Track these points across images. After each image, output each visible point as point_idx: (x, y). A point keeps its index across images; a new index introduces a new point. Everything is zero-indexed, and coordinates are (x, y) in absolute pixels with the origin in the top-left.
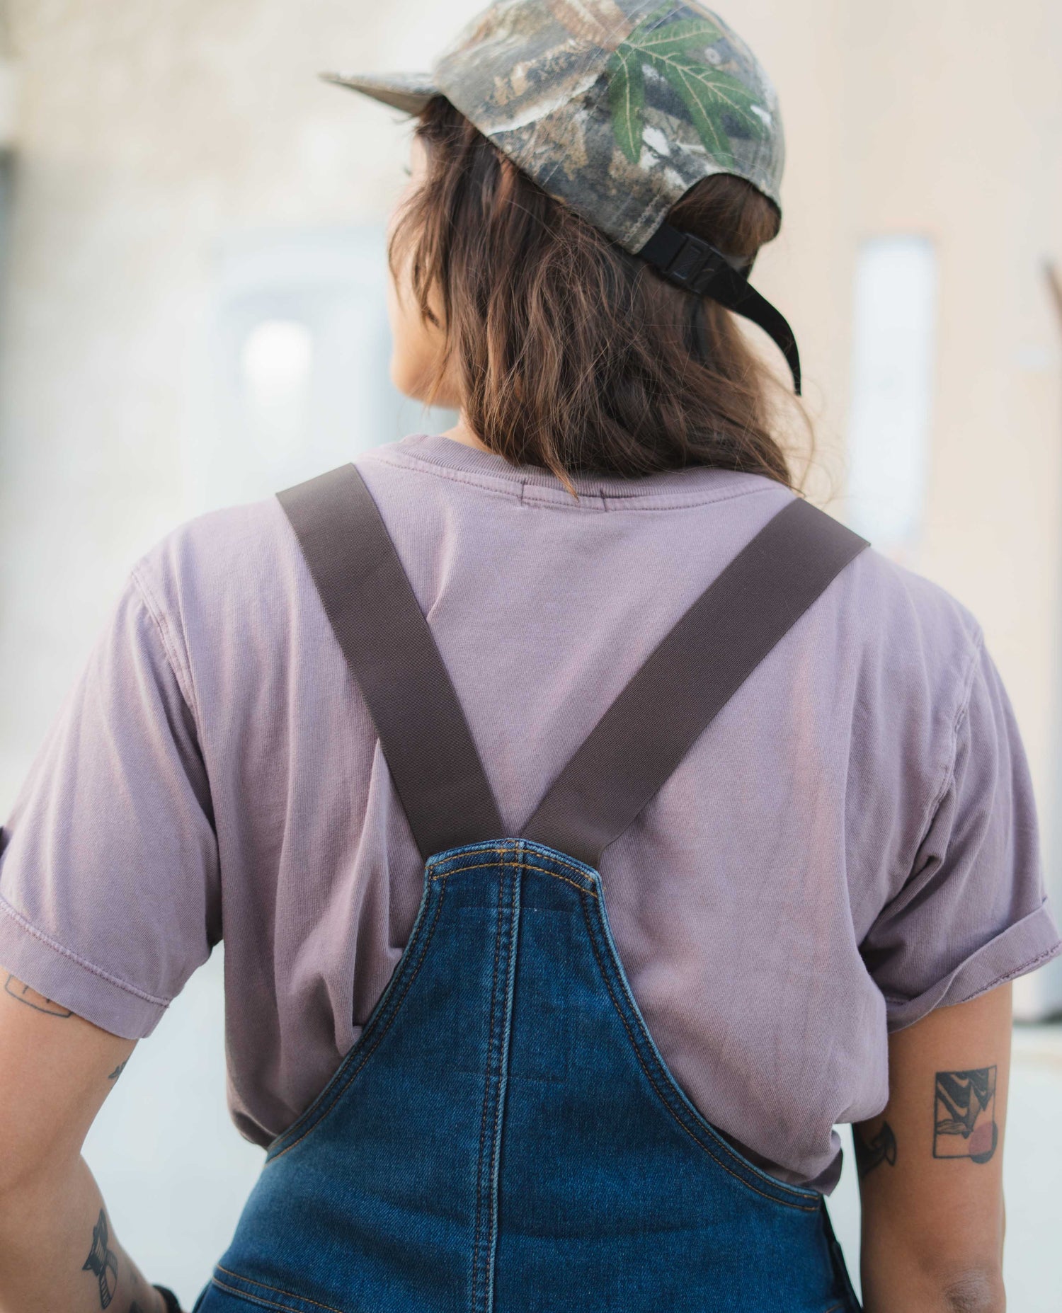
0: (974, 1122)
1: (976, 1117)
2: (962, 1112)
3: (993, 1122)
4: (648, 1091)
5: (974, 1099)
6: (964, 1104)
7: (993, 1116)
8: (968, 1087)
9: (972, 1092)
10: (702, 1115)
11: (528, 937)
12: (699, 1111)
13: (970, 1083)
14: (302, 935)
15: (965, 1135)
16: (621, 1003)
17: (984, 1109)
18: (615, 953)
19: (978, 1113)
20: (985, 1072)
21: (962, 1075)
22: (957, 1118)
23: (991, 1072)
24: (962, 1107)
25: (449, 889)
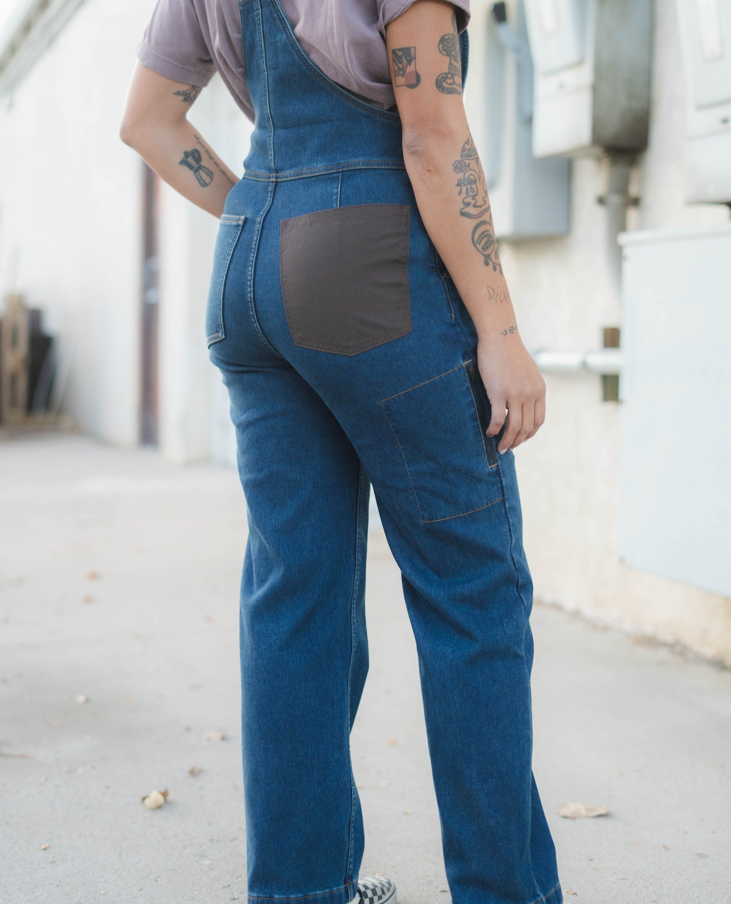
0: (405, 71)
1: (406, 69)
2: (401, 66)
3: (416, 71)
4: (304, 68)
5: (404, 61)
6: (401, 62)
7: (416, 69)
8: (402, 55)
9: (403, 57)
10: (327, 76)
11: (264, 20)
12: (325, 75)
13: (402, 53)
14: (214, 40)
15: (403, 76)
16: (289, 37)
17: (410, 65)
18: (286, 20)
19: (407, 66)
20: (409, 49)
21: (400, 50)
22: (399, 69)
23: (412, 50)
24: (400, 64)
25: (244, 8)
